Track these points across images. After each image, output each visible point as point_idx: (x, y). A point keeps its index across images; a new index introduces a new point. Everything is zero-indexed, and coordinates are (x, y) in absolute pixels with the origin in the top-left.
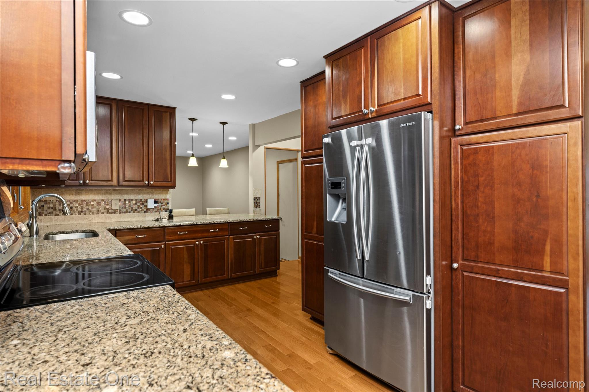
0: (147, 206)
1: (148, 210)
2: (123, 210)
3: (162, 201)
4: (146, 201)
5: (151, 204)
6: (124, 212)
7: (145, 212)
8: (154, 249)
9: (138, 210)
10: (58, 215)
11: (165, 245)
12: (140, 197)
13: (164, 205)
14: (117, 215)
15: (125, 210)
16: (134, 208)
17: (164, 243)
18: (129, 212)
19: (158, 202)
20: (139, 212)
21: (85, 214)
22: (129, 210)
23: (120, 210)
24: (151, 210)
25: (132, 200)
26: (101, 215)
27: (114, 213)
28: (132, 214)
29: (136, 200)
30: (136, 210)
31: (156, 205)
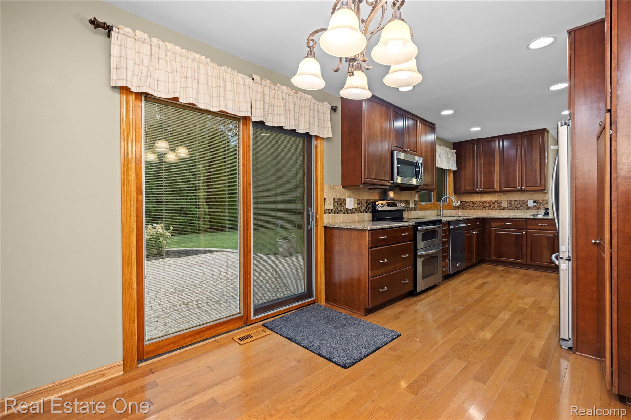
0: (527, 205)
1: (529, 208)
2: (510, 208)
3: (541, 201)
4: (527, 202)
5: (531, 204)
6: (511, 209)
7: (526, 209)
8: (517, 233)
9: (521, 208)
10: (471, 209)
11: (526, 232)
12: (522, 199)
13: (543, 205)
14: (506, 210)
15: (511, 208)
16: (518, 207)
17: (525, 230)
18: (514, 209)
19: (537, 202)
20: (521, 209)
21: (485, 209)
22: (514, 208)
23: (508, 208)
24: (532, 208)
25: (516, 201)
26: (495, 210)
27: (504, 209)
28: (516, 210)
29: (519, 201)
30: (519, 208)
31: (535, 204)
